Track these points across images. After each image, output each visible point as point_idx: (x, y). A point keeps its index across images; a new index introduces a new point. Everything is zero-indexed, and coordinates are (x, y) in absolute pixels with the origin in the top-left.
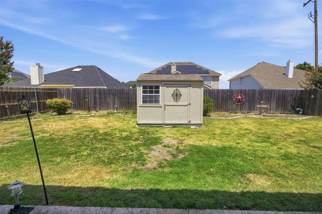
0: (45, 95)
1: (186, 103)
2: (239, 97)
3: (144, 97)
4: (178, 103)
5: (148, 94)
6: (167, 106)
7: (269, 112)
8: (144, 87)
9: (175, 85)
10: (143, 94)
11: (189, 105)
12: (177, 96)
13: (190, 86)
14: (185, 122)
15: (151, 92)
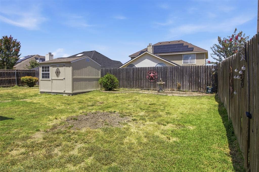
0: (24, 74)
1: (62, 78)
2: (152, 75)
3: (43, 74)
4: (59, 78)
5: (45, 72)
6: (53, 80)
7: (182, 90)
8: (43, 67)
9: (57, 66)
10: (42, 72)
11: (64, 79)
12: (58, 73)
13: (64, 66)
14: (62, 91)
15: (46, 71)
